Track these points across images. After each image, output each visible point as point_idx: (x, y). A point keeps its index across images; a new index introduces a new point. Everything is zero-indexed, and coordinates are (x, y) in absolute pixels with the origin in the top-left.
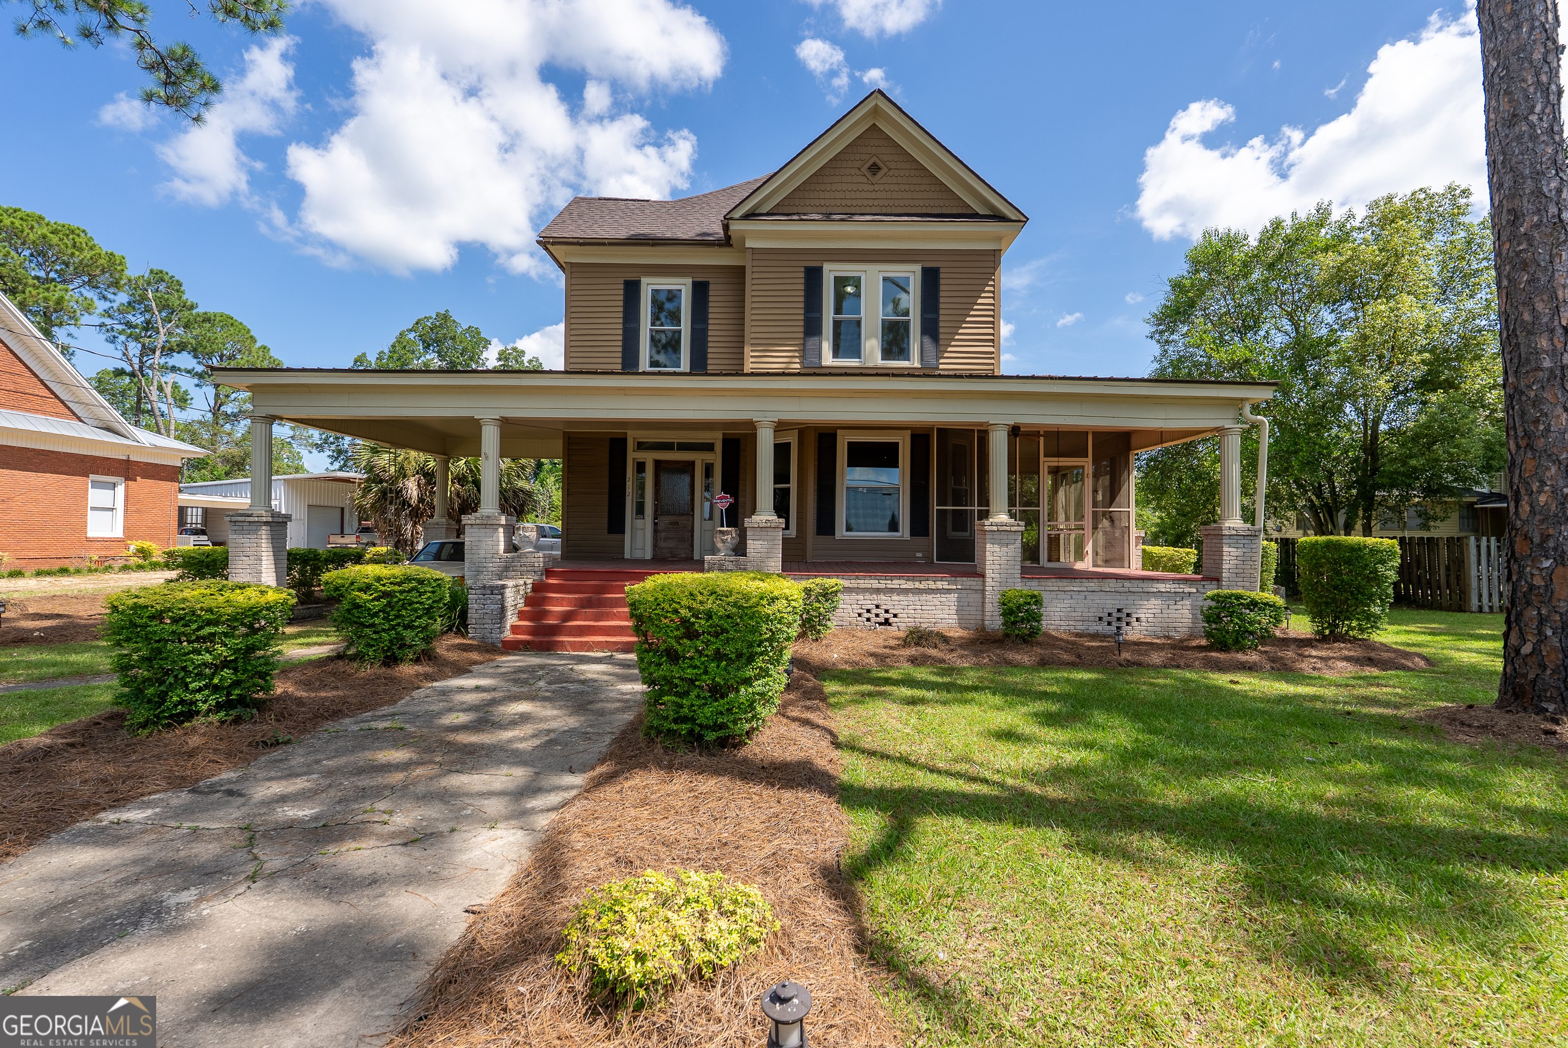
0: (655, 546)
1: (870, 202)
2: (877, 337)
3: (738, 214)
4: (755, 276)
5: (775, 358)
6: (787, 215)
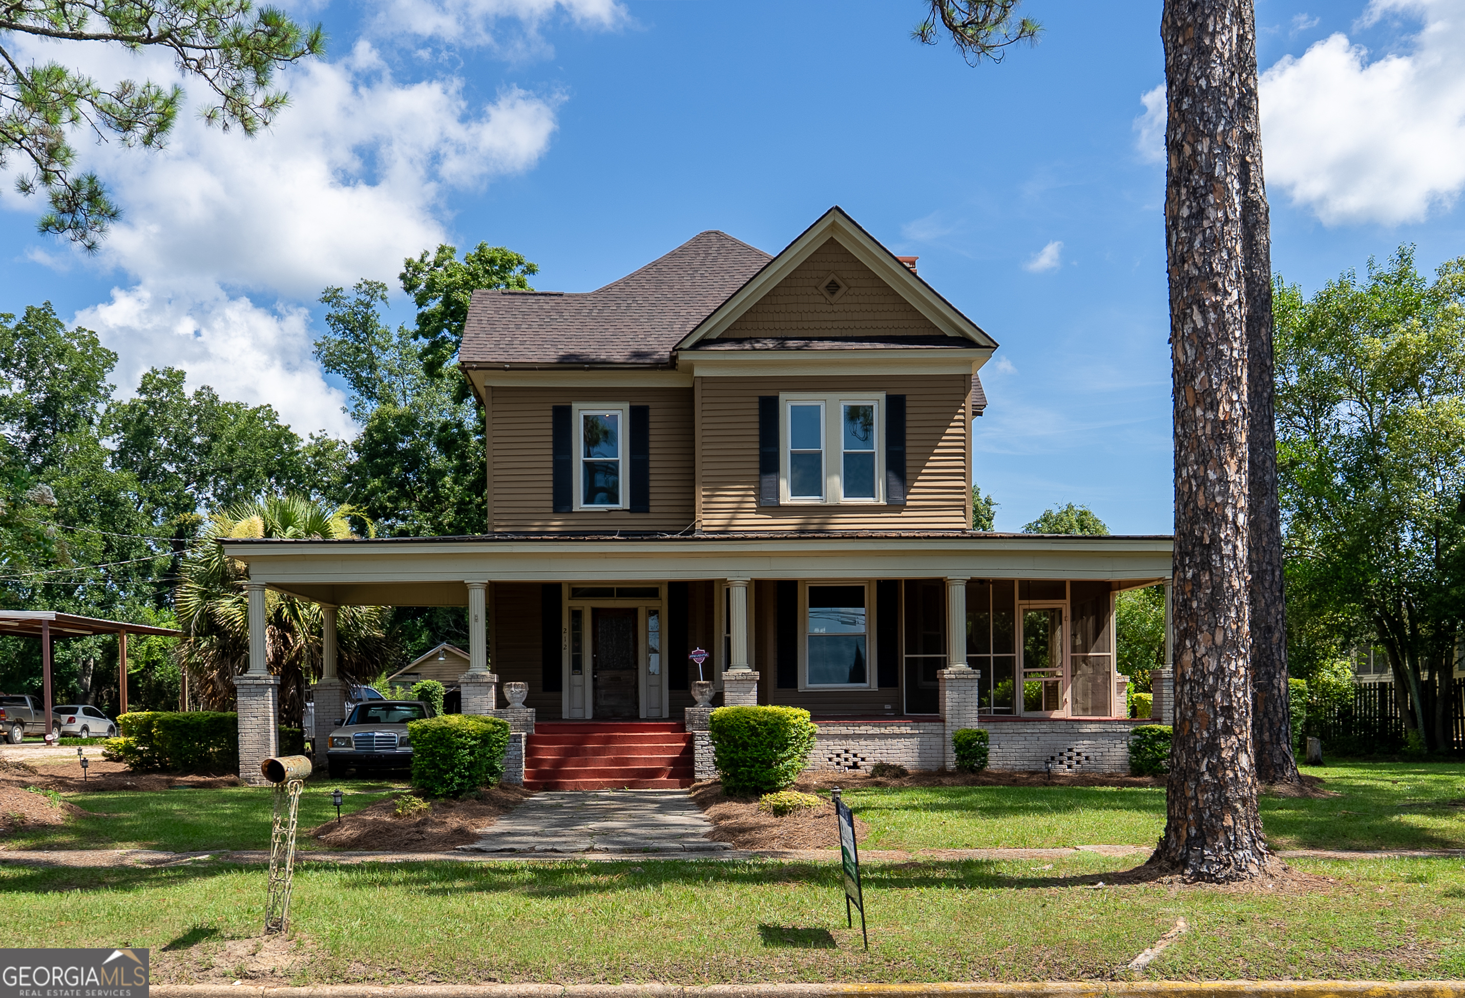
0: (595, 704)
1: (829, 325)
2: (839, 474)
3: (688, 344)
4: (706, 407)
5: (728, 498)
6: (739, 341)
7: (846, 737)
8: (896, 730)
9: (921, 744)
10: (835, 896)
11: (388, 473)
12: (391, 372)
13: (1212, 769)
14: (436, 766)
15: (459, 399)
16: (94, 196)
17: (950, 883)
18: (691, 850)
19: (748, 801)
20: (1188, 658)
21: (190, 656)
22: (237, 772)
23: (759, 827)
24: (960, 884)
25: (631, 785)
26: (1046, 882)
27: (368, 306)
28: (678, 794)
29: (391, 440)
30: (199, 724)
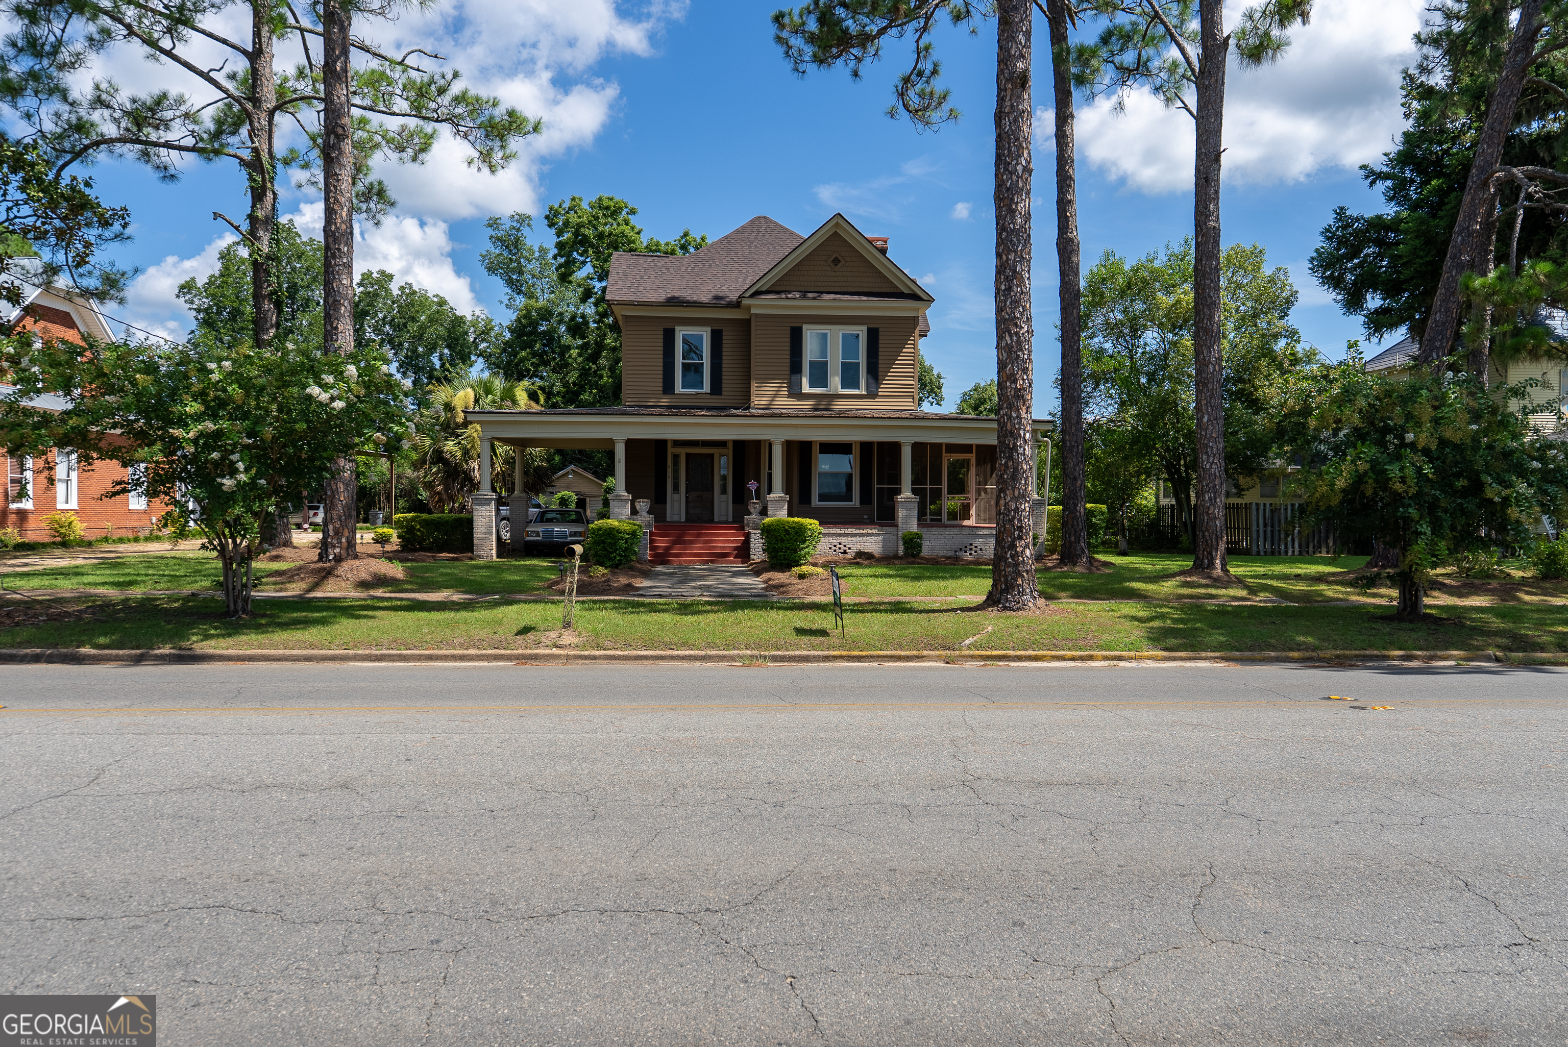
0: (687, 512)
1: (833, 284)
2: (838, 374)
3: (747, 295)
4: (757, 331)
5: (770, 388)
6: (778, 293)
7: (840, 535)
8: (870, 531)
9: (884, 540)
10: (831, 616)
11: (532, 347)
12: (533, 276)
13: (1012, 557)
14: (605, 550)
15: (584, 299)
16: (381, 193)
17: (886, 611)
18: (755, 596)
19: (783, 572)
20: (1002, 502)
21: (425, 477)
22: (472, 552)
23: (790, 584)
24: (892, 611)
25: (712, 562)
26: (933, 611)
27: (518, 230)
28: (742, 567)
29: (534, 324)
30: (447, 522)
